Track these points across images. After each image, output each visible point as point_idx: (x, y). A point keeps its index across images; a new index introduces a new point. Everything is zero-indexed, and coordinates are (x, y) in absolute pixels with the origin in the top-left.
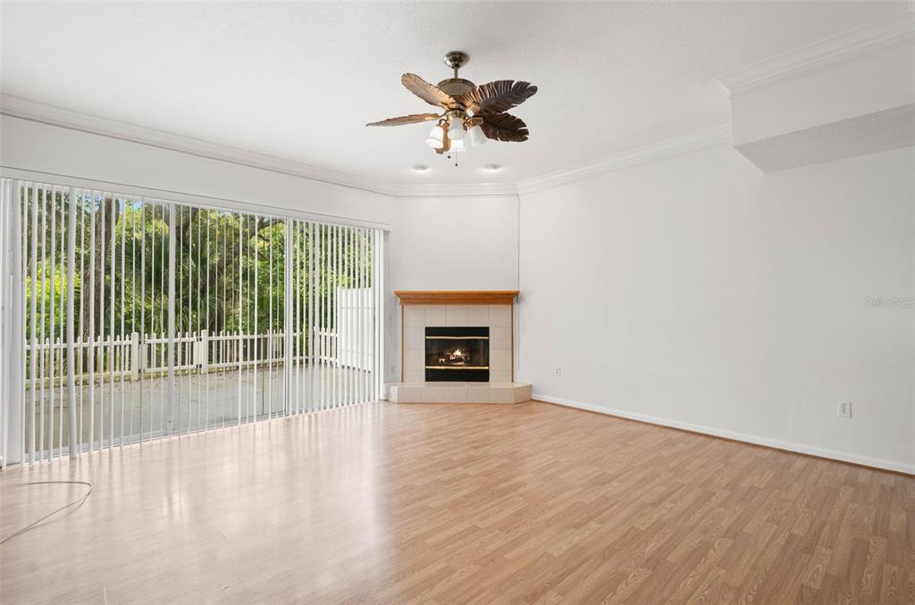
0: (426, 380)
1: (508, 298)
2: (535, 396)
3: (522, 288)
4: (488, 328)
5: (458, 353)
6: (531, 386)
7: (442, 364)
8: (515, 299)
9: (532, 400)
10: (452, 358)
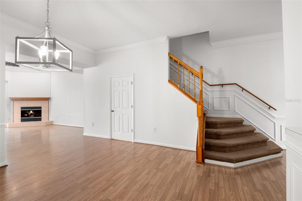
0: (21, 121)
1: (48, 99)
2: (53, 124)
3: (51, 97)
4: (41, 107)
6: (52, 121)
7: (26, 117)
8: (49, 99)
9: (52, 125)
10: (29, 114)
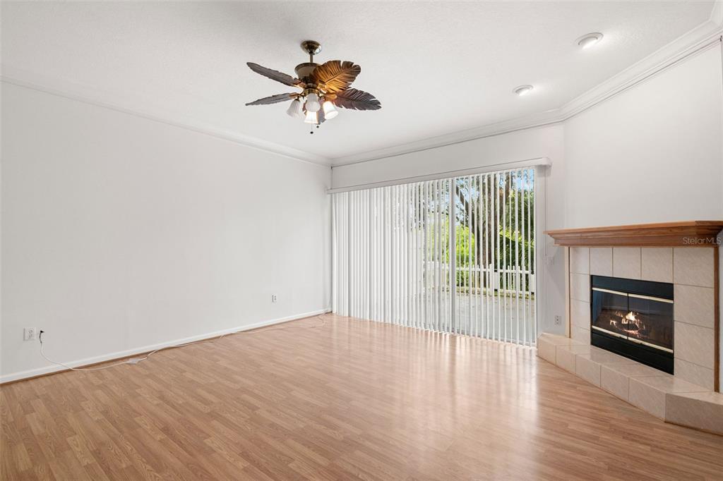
0: (592, 343)
4: (672, 285)
5: (631, 317)
10: (624, 322)
